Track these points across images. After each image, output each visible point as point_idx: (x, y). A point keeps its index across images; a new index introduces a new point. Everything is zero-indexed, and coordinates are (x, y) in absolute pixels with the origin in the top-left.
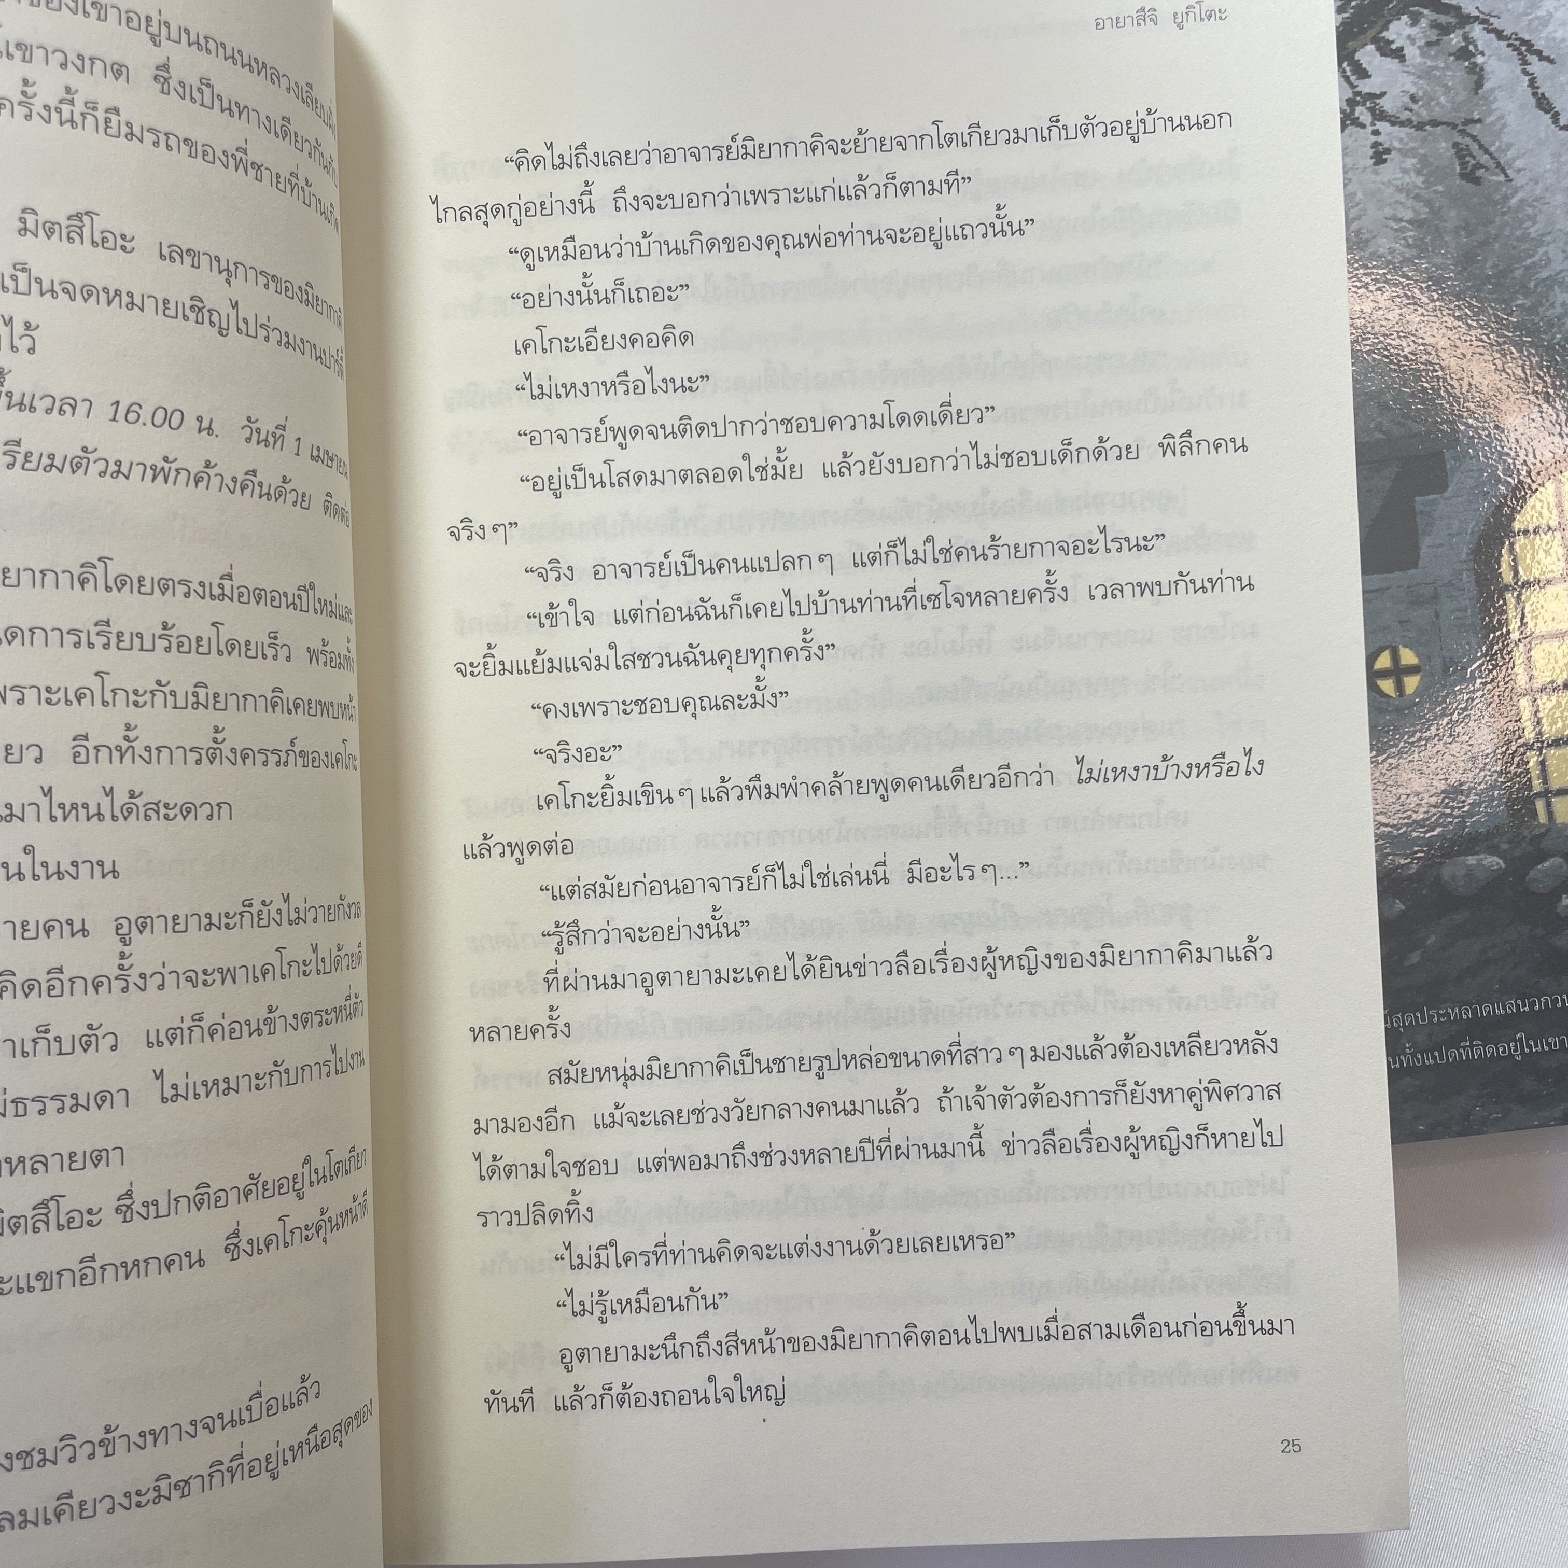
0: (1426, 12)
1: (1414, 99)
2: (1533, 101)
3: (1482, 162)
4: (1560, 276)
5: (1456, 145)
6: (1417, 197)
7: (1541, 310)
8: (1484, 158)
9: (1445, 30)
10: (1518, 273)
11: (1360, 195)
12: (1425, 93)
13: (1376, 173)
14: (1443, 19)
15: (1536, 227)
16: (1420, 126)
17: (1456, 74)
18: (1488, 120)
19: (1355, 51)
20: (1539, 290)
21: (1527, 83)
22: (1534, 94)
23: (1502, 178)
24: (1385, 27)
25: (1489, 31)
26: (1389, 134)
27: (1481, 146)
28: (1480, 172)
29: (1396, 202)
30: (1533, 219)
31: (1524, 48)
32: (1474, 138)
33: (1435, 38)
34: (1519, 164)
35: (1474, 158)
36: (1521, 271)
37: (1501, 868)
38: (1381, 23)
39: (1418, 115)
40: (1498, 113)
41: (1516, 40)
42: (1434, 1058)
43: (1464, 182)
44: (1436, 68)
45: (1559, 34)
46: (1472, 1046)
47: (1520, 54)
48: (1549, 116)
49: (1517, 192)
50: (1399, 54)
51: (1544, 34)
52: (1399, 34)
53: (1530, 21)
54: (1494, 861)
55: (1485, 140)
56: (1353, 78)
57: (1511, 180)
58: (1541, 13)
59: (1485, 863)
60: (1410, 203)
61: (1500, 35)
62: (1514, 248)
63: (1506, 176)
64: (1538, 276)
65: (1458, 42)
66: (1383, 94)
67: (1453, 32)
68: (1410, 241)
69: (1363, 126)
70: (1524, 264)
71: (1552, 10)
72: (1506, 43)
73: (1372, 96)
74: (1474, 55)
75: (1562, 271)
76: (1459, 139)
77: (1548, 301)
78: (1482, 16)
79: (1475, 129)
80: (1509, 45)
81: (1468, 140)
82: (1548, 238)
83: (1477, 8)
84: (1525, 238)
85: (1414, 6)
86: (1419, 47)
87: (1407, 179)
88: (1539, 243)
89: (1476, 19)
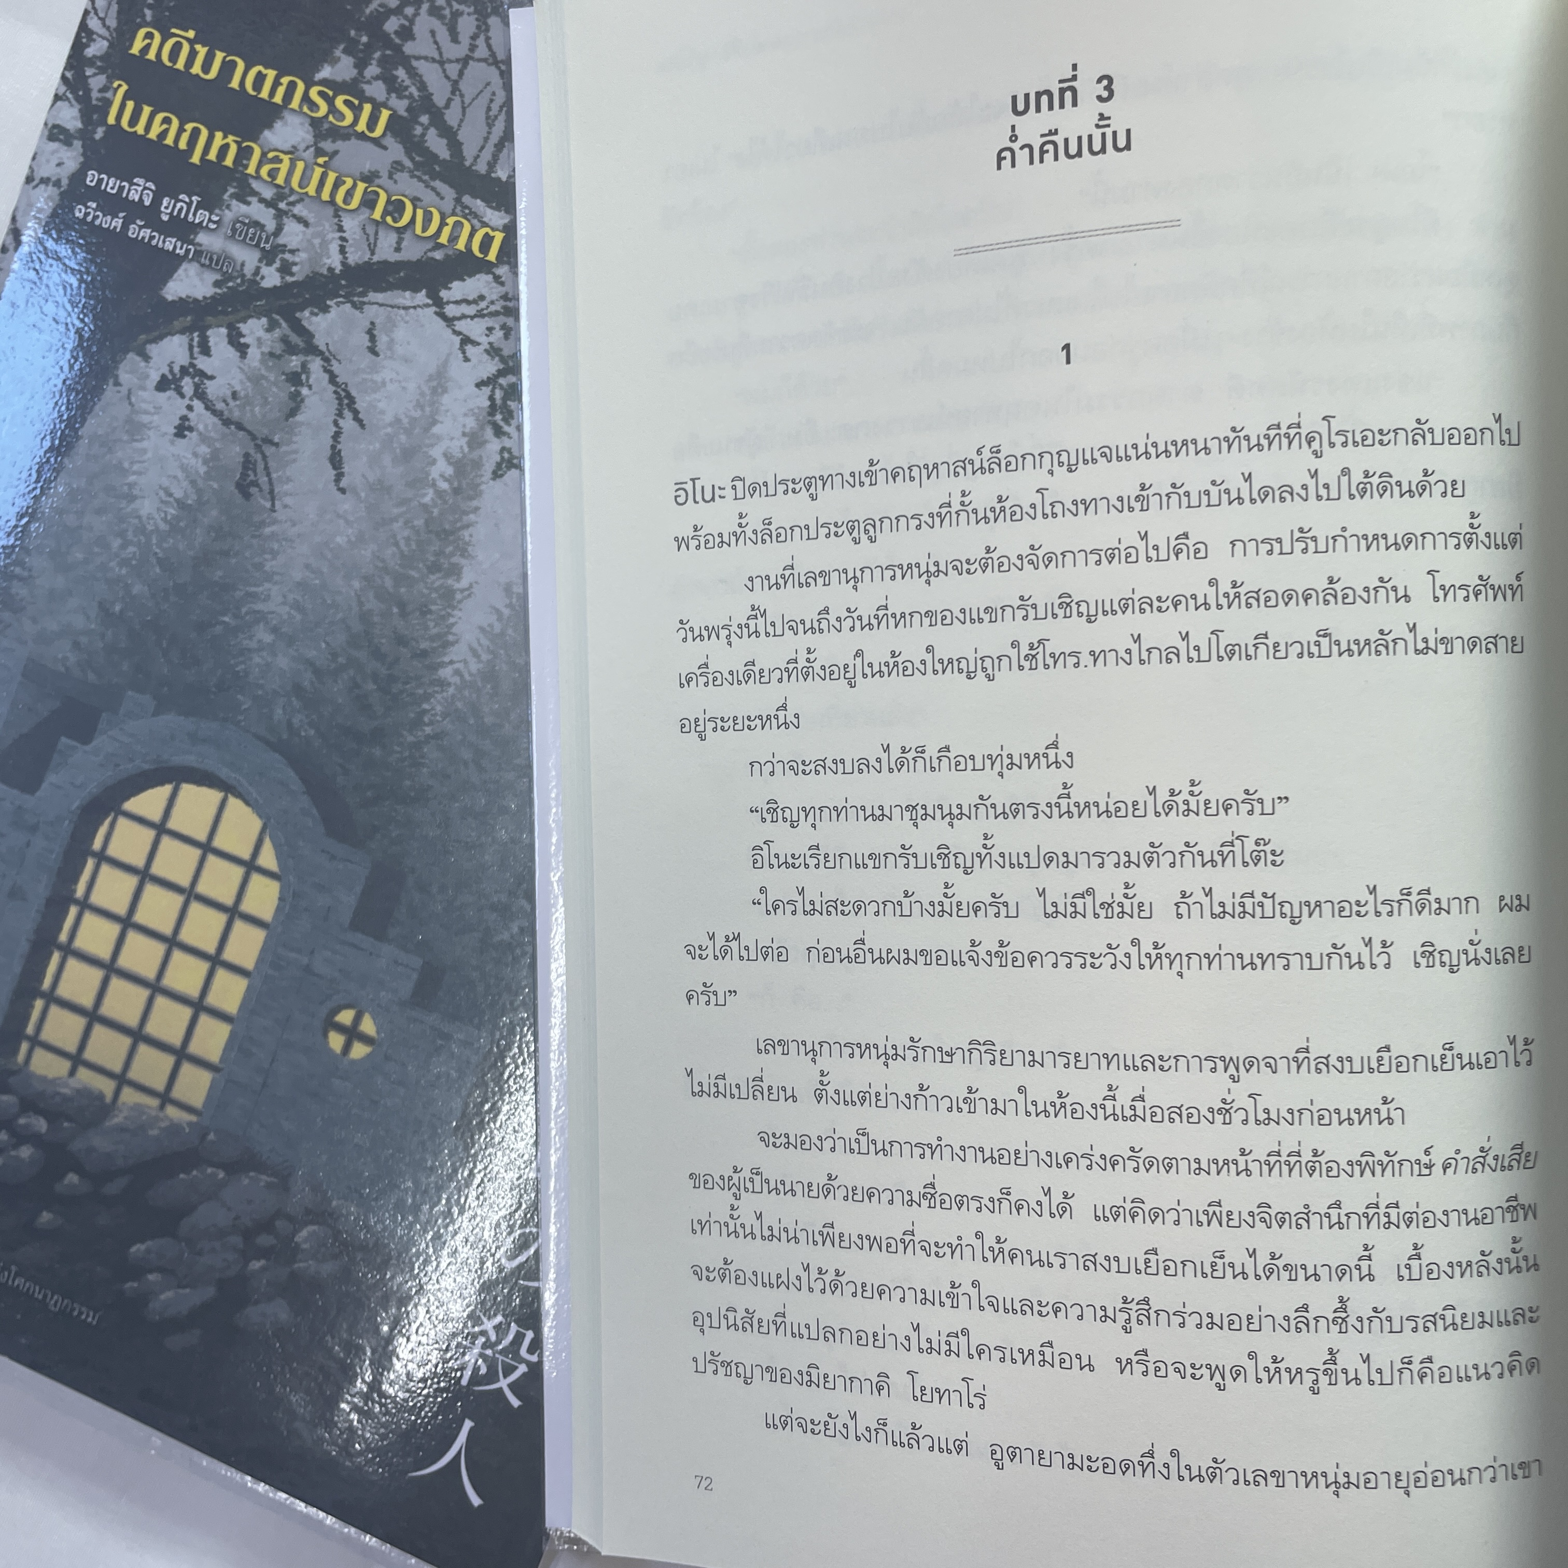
0: (284, 324)
1: (235, 395)
2: (329, 452)
3: (260, 481)
4: (270, 616)
5: (247, 455)
6: (193, 483)
7: (241, 636)
8: (263, 480)
9: (291, 349)
10: (239, 594)
11: (149, 455)
12: (247, 396)
13: (172, 443)
14: (295, 339)
15: (274, 563)
16: (227, 422)
17: (279, 393)
18: (284, 449)
19: (209, 327)
20: (248, 618)
21: (332, 434)
22: (333, 447)
23: (268, 505)
24: (244, 320)
25: (326, 370)
26: (199, 415)
27: (266, 468)
28: (253, 490)
29: (175, 477)
30: (274, 554)
31: (346, 401)
32: (264, 457)
33: (278, 352)
34: (288, 500)
35: (256, 475)
36: (242, 593)
38: (243, 314)
39: (231, 411)
40: (294, 446)
41: (344, 390)
43: (236, 491)
44: (265, 378)
45: (381, 405)
47: (340, 404)
50: (242, 349)
51: (368, 398)
52: (252, 333)
53: (365, 380)
55: (272, 464)
56: (196, 350)
57: (276, 511)
58: (378, 378)
60: (185, 484)
61: (333, 379)
63: (273, 505)
64: (251, 606)
65: (296, 366)
66: (212, 378)
67: (296, 354)
68: (169, 517)
69: (182, 396)
71: (387, 380)
72: (334, 388)
73: (202, 374)
74: (302, 385)
75: (273, 613)
76: (252, 451)
78: (327, 354)
79: (269, 450)
80: (335, 392)
81: (259, 457)
82: (276, 578)
83: (327, 344)
84: (259, 567)
85: (278, 314)
86: (262, 353)
87: (193, 461)
88: (269, 577)
89: (321, 353)
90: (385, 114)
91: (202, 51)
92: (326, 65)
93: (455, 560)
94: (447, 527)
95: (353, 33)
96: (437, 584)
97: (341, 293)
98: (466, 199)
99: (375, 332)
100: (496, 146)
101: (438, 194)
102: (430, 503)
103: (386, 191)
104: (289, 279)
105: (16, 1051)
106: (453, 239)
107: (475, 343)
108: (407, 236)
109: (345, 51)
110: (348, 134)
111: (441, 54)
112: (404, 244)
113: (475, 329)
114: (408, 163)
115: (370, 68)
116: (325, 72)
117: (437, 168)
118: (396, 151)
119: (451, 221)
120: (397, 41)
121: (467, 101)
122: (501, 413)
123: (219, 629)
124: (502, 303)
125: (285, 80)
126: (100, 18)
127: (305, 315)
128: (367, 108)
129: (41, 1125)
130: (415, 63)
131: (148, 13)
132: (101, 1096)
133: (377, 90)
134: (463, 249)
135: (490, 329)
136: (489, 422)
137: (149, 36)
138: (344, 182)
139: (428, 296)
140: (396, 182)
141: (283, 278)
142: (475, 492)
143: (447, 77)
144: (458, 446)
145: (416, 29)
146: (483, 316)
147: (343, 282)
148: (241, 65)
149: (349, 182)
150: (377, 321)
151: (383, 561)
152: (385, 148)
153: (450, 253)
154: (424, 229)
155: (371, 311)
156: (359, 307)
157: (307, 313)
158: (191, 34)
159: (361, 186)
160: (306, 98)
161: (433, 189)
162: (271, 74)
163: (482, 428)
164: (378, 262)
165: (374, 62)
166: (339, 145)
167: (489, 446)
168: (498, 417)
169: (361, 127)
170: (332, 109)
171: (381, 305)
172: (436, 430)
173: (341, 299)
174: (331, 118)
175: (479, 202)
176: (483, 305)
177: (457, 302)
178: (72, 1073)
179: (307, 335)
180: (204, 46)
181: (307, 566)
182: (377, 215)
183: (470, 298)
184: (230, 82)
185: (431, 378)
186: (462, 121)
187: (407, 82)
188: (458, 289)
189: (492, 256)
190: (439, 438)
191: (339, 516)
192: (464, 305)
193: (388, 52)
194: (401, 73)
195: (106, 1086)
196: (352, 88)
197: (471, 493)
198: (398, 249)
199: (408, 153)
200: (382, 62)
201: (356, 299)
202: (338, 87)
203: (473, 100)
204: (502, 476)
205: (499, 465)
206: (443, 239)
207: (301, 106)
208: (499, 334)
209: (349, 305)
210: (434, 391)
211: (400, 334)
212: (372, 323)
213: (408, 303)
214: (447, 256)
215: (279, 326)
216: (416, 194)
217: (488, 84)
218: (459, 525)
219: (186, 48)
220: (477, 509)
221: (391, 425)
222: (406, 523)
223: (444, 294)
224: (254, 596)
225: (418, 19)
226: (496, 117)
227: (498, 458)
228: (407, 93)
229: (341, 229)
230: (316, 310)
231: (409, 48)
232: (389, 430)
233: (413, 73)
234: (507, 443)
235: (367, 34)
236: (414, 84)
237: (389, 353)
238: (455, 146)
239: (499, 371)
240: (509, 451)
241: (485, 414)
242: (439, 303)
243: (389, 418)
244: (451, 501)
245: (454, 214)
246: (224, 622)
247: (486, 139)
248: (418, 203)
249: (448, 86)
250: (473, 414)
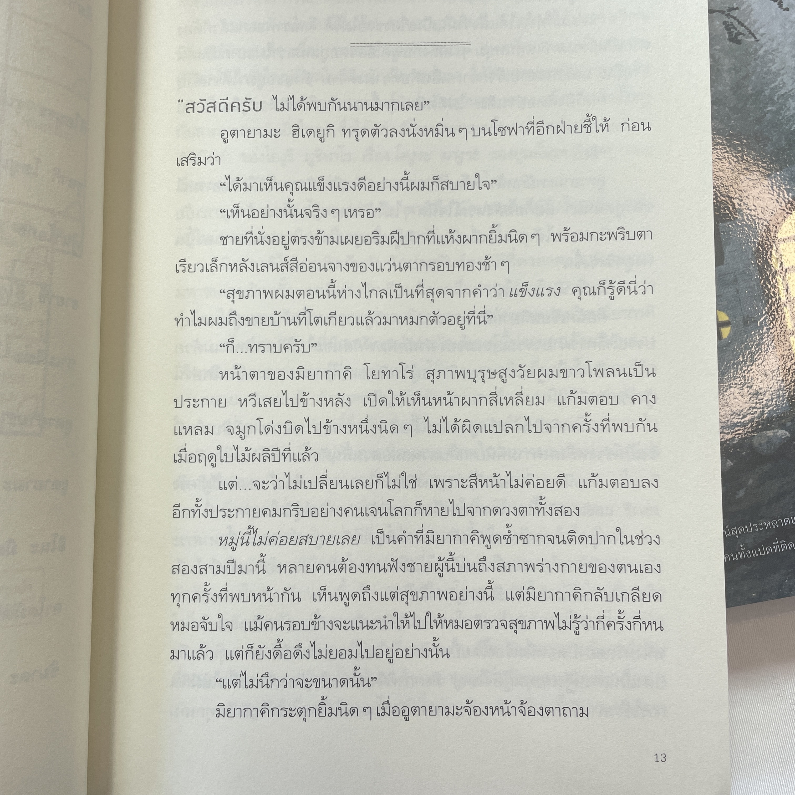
3: (740, 31)
4: (792, 92)
5: (725, 23)
7: (782, 112)
8: (742, 29)
15: (775, 66)
18: (742, 8)
20: (780, 101)
23: (753, 39)
27: (739, 23)
28: (740, 37)
30: (773, 61)
32: (735, 18)
34: (762, 31)
35: (736, 29)
36: (769, 91)
37: (788, 437)
40: (747, 4)
42: (758, 552)
43: (731, 43)
46: (780, 544)
48: (777, 3)
49: (762, 47)
54: (783, 433)
55: (741, 19)
57: (758, 40)
59: (778, 434)
62: (764, 78)
63: (755, 38)
64: (779, 93)
70: (770, 87)
76: (726, 19)
77: (786, 107)
79: (735, 13)
81: (732, 20)
82: (782, 72)
84: (769, 72)
88: (778, 74)
246: (770, 110)
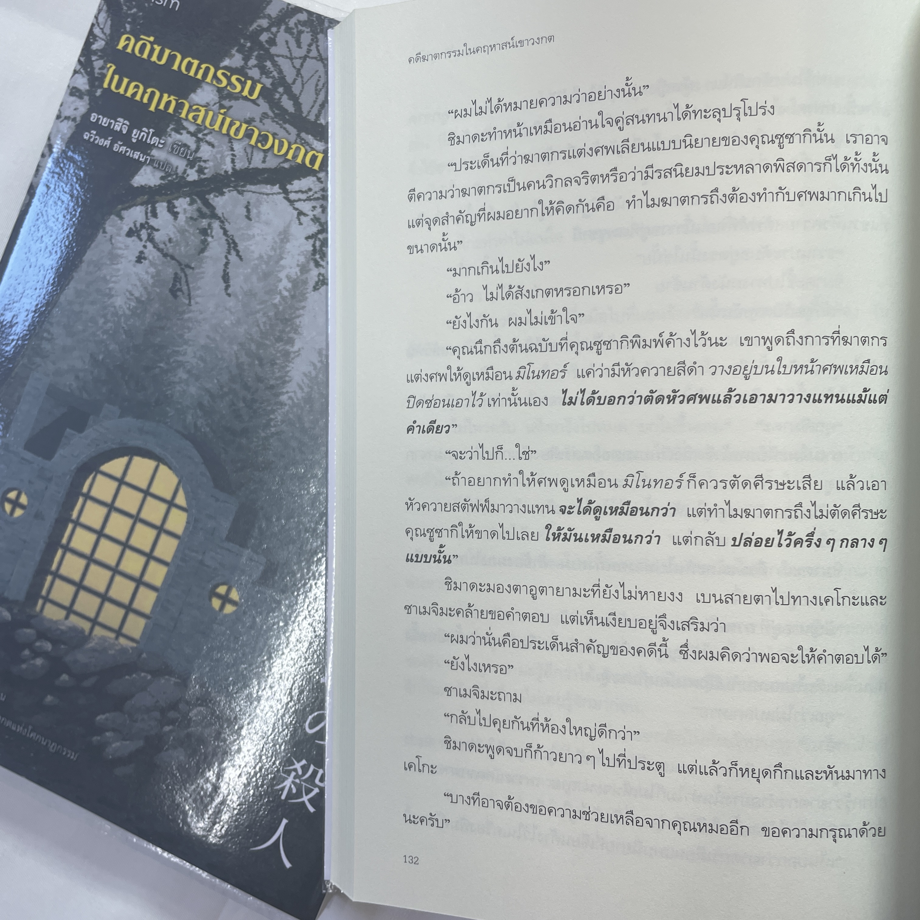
0: (199, 202)
1: (170, 240)
2: (222, 273)
3: (183, 289)
4: (186, 364)
5: (176, 274)
6: (145, 288)
8: (185, 288)
9: (202, 215)
10: (169, 351)
11: (121, 273)
12: (177, 241)
13: (134, 266)
14: (205, 210)
15: (190, 334)
16: (165, 255)
17: (195, 240)
18: (197, 271)
19: (157, 202)
20: (174, 364)
21: (224, 263)
22: (224, 271)
23: (187, 302)
24: (177, 199)
25: (222, 228)
26: (150, 251)
27: (187, 281)
28: (179, 293)
29: (135, 285)
30: (190, 329)
32: (186, 276)
33: (195, 217)
34: (198, 299)
35: (181, 285)
36: (171, 351)
37: (8, 620)
38: (176, 195)
39: (168, 249)
40: (202, 270)
41: (231, 239)
43: (169, 294)
44: (187, 231)
45: (252, 248)
47: (229, 247)
48: (224, 285)
49: (189, 312)
50: (175, 215)
51: (245, 244)
52: (181, 206)
53: (243, 234)
54: (5, 615)
55: (190, 279)
56: (149, 214)
57: (191, 305)
58: (250, 233)
60: (141, 289)
61: (225, 232)
63: (190, 302)
64: (176, 358)
65: (205, 225)
66: (158, 230)
67: (205, 218)
68: (131, 307)
69: (141, 240)
71: (256, 234)
72: (226, 238)
73: (153, 228)
74: (208, 235)
75: (188, 362)
76: (179, 272)
78: (222, 219)
79: (189, 271)
80: (227, 240)
81: (182, 275)
82: (190, 343)
83: (223, 213)
84: (181, 336)
85: (196, 195)
86: (186, 217)
87: (146, 277)
88: (186, 342)
89: (219, 218)
90: (259, 87)
91: (157, 48)
92: (226, 58)
93: (292, 335)
94: (287, 317)
95: (242, 41)
96: (281, 348)
97: (232, 185)
98: (303, 135)
99: (250, 207)
100: (320, 105)
101: (287, 132)
102: (278, 303)
103: (258, 129)
104: (203, 176)
105: (36, 604)
106: (295, 157)
107: (305, 215)
108: (269, 154)
109: (238, 51)
110: (238, 97)
111: (291, 54)
112: (267, 159)
113: (306, 207)
114: (271, 114)
115: (251, 60)
116: (226, 62)
117: (287, 117)
118: (264, 107)
119: (294, 146)
120: (267, 46)
121: (305, 80)
122: (319, 254)
123: (157, 371)
124: (321, 193)
125: (204, 66)
126: (101, 29)
127: (211, 197)
128: (249, 83)
129: (48, 646)
130: (276, 59)
131: (128, 27)
132: (82, 631)
133: (255, 73)
134: (300, 162)
135: (314, 207)
136: (312, 259)
137: (128, 39)
138: (235, 124)
139: (280, 188)
140: (264, 124)
141: (199, 176)
142: (303, 297)
143: (294, 67)
144: (295, 271)
145: (277, 40)
146: (310, 200)
147: (233, 179)
148: (179, 57)
149: (238, 124)
150: (251, 201)
151: (251, 335)
152: (258, 105)
153: (293, 164)
154: (279, 151)
155: (248, 195)
156: (241, 193)
157: (212, 196)
158: (152, 39)
159: (244, 126)
160: (215, 76)
161: (285, 129)
162: (196, 62)
163: (308, 262)
164: (253, 169)
165: (253, 57)
166: (233, 103)
167: (312, 272)
168: (317, 256)
169: (246, 93)
170: (230, 83)
171: (254, 192)
172: (282, 262)
173: (231, 189)
174: (229, 88)
175: (310, 136)
176: (311, 193)
177: (296, 192)
178: (67, 617)
179: (212, 208)
180: (159, 45)
181: (208, 337)
182: (253, 142)
183: (304, 190)
184: (173, 65)
185: (280, 234)
186: (302, 91)
187: (272, 69)
188: (296, 185)
189: (316, 167)
190: (284, 267)
191: (226, 309)
192: (300, 193)
193: (262, 52)
194: (268, 64)
195: (86, 626)
196: (241, 71)
197: (301, 298)
198: (264, 162)
199: (271, 108)
200: (258, 58)
201: (239, 188)
202: (233, 71)
203: (309, 80)
204: (318, 289)
205: (317, 283)
206: (290, 156)
207: (212, 81)
208: (319, 210)
209: (235, 192)
210: (282, 241)
211: (264, 208)
212: (248, 202)
213: (269, 192)
214: (291, 167)
215: (196, 202)
216: (275, 131)
217: (317, 71)
218: (293, 316)
219: (149, 47)
220: (304, 307)
221: (257, 259)
222: (264, 314)
223: (289, 187)
224: (177, 353)
225: (279, 34)
226: (321, 89)
227: (317, 279)
228: (271, 75)
229: (232, 149)
230: (217, 194)
231: (273, 50)
232: (256, 262)
233: (275, 64)
234: (322, 271)
235: (249, 42)
236: (276, 70)
237: (257, 219)
238: (297, 105)
239: (318, 231)
240: (323, 275)
241: (310, 254)
242: (286, 192)
243: (256, 255)
244: (289, 303)
245: (296, 143)
246: (160, 367)
247: (315, 102)
248: (276, 136)
249: (294, 72)
250: (303, 254)
